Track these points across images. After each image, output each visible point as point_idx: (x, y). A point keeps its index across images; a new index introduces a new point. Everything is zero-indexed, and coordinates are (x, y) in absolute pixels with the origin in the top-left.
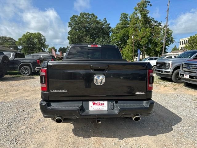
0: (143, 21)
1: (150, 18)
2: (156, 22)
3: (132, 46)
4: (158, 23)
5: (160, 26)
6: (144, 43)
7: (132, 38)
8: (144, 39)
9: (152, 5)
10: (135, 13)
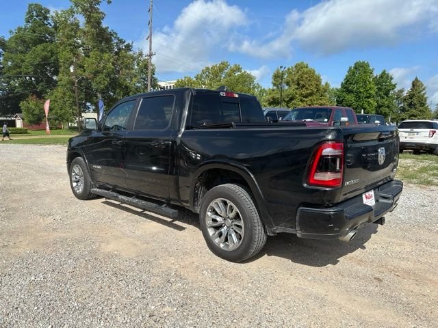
0: (93, 35)
1: (109, 30)
2: (121, 41)
3: (73, 92)
4: (125, 44)
5: (131, 53)
6: (102, 86)
7: (72, 70)
8: (101, 76)
9: (111, 2)
10: (72, 11)
